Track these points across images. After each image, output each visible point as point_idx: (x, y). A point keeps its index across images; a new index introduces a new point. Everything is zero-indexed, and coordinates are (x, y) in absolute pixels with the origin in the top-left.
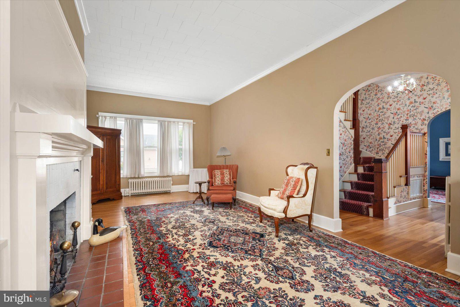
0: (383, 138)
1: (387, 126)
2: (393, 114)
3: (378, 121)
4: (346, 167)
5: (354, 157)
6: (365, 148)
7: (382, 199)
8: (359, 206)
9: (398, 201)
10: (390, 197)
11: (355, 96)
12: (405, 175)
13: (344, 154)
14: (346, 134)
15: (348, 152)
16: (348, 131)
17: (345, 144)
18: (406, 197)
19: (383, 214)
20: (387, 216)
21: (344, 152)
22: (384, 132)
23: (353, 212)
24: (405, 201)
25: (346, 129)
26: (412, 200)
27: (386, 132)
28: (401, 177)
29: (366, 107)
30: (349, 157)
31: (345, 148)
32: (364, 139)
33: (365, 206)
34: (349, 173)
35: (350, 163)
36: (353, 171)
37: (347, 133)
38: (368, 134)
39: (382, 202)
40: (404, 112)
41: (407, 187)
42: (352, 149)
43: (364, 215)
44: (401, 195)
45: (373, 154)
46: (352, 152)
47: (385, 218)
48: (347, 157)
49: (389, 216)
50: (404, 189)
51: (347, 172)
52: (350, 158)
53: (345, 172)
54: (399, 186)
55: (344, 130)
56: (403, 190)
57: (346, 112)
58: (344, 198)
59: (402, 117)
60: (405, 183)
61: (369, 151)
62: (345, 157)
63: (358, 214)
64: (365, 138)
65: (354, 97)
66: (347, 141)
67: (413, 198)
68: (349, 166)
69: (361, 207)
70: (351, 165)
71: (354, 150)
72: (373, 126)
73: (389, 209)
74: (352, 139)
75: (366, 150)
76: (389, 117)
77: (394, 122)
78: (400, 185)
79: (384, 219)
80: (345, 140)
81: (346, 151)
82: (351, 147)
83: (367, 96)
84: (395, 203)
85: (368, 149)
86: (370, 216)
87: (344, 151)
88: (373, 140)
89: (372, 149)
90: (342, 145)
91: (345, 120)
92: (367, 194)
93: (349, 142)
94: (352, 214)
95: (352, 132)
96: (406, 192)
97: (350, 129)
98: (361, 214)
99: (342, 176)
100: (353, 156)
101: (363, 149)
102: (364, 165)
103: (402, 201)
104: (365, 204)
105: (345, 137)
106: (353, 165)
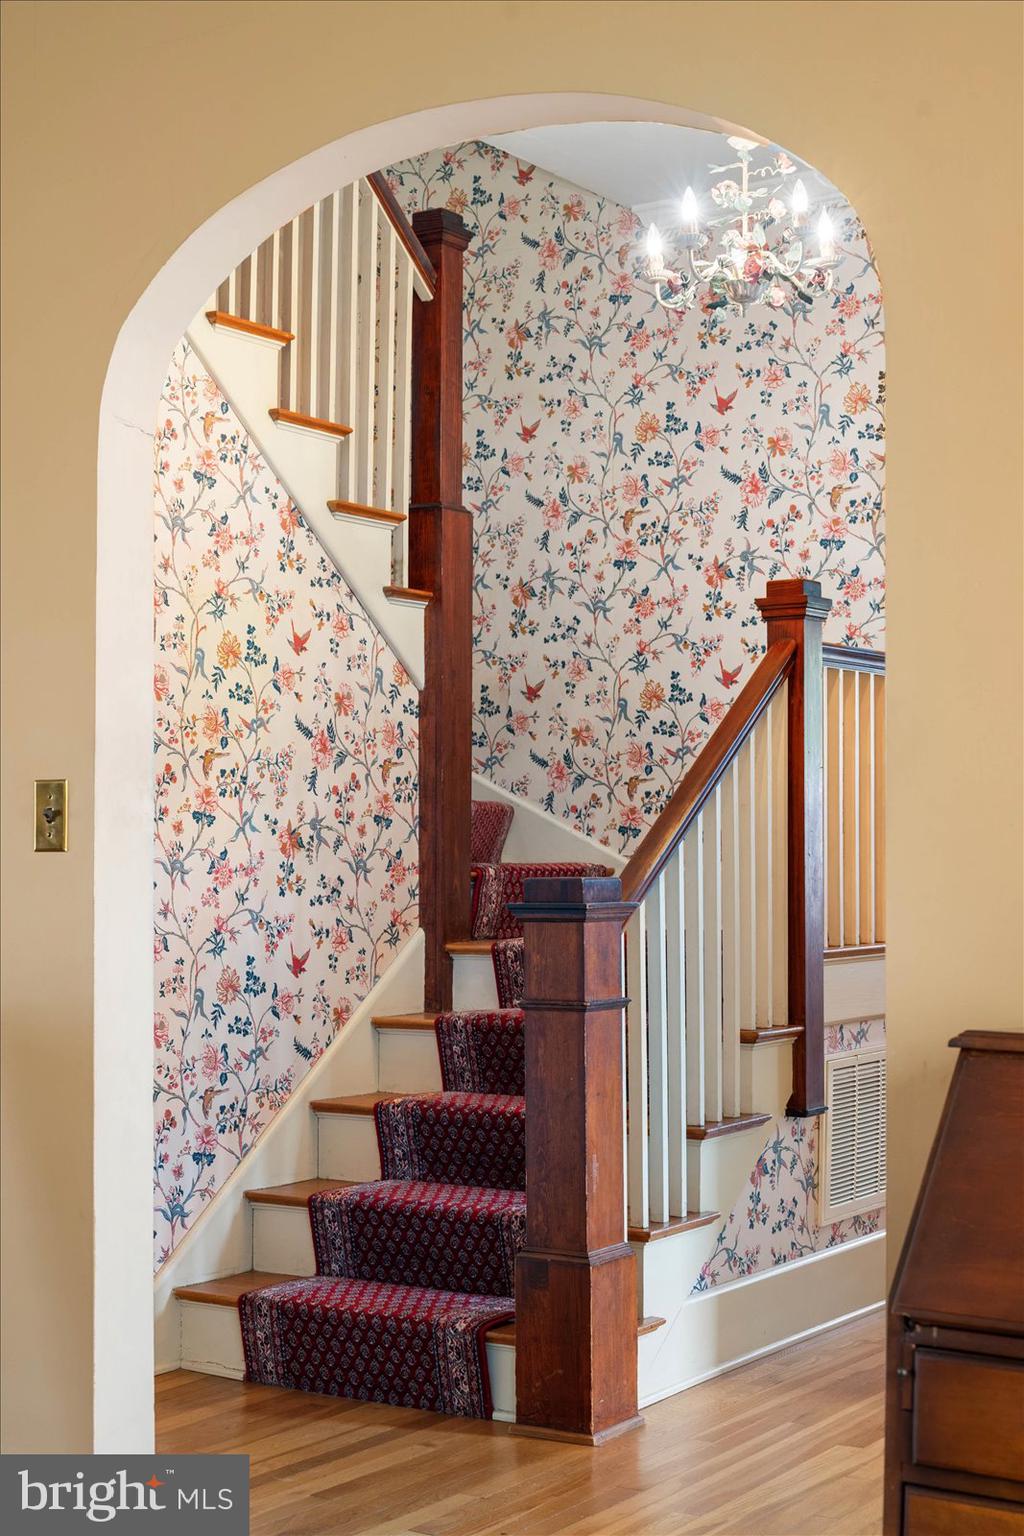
0: (668, 693)
1: (698, 588)
2: (737, 487)
3: (633, 535)
4: (348, 959)
5: (422, 869)
6: (541, 780)
7: (584, 1248)
8: (416, 1333)
9: (732, 1258)
10: (655, 1223)
11: (436, 288)
12: (784, 1020)
13: (330, 837)
14: (350, 646)
15: (370, 822)
16: (371, 618)
17: (343, 743)
18: (800, 1211)
19: (589, 1387)
20: (627, 1408)
21: (331, 820)
22: (680, 642)
23: (371, 1399)
24: (786, 1249)
25: (352, 593)
26: (843, 1238)
27: (691, 637)
28: (749, 1038)
29: (550, 404)
30: (378, 864)
31: (341, 778)
32: (532, 694)
33: (461, 1326)
34: (379, 1025)
35: (383, 919)
36: (412, 1000)
37: (362, 629)
38: (562, 650)
39: (580, 1273)
40: (814, 472)
41: (808, 1123)
42: (408, 788)
43: (453, 1415)
44: (756, 1198)
45: (594, 841)
46: (406, 813)
47: (607, 1426)
48: (360, 867)
49: (641, 1404)
50: (777, 1147)
51: (360, 1014)
52: (386, 878)
53: (341, 1016)
54: (740, 1121)
55: (328, 599)
56: (770, 1156)
57: (345, 432)
58: (312, 1270)
59: (798, 515)
60: (790, 1092)
61: (566, 814)
62: (330, 864)
63: (409, 1413)
64: (540, 686)
65: (427, 295)
66: (359, 706)
67: (857, 1219)
68: (377, 958)
69: (424, 1338)
70: (394, 940)
71: (423, 798)
72: (600, 577)
73: (645, 1343)
74: (411, 693)
75: (549, 802)
76: (712, 504)
77: (744, 556)
78: (743, 1115)
79: (595, 1439)
80: (342, 703)
81: (349, 807)
82: (394, 772)
83: (557, 303)
84: (706, 1279)
85: (566, 797)
86: (496, 1416)
87: (328, 809)
88: (596, 709)
89: (587, 789)
90: (307, 743)
91: (339, 507)
92: (490, 1218)
93: (376, 721)
94: (348, 1421)
95: (408, 621)
96: (799, 1172)
97: (391, 592)
98: (432, 1408)
99: (306, 1054)
100: (412, 855)
101: (520, 787)
102: (502, 944)
103: (764, 1257)
104: (464, 1312)
105: (337, 675)
106: (415, 940)
